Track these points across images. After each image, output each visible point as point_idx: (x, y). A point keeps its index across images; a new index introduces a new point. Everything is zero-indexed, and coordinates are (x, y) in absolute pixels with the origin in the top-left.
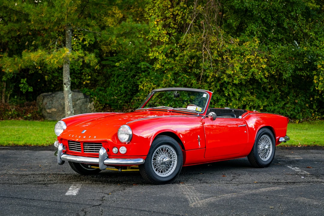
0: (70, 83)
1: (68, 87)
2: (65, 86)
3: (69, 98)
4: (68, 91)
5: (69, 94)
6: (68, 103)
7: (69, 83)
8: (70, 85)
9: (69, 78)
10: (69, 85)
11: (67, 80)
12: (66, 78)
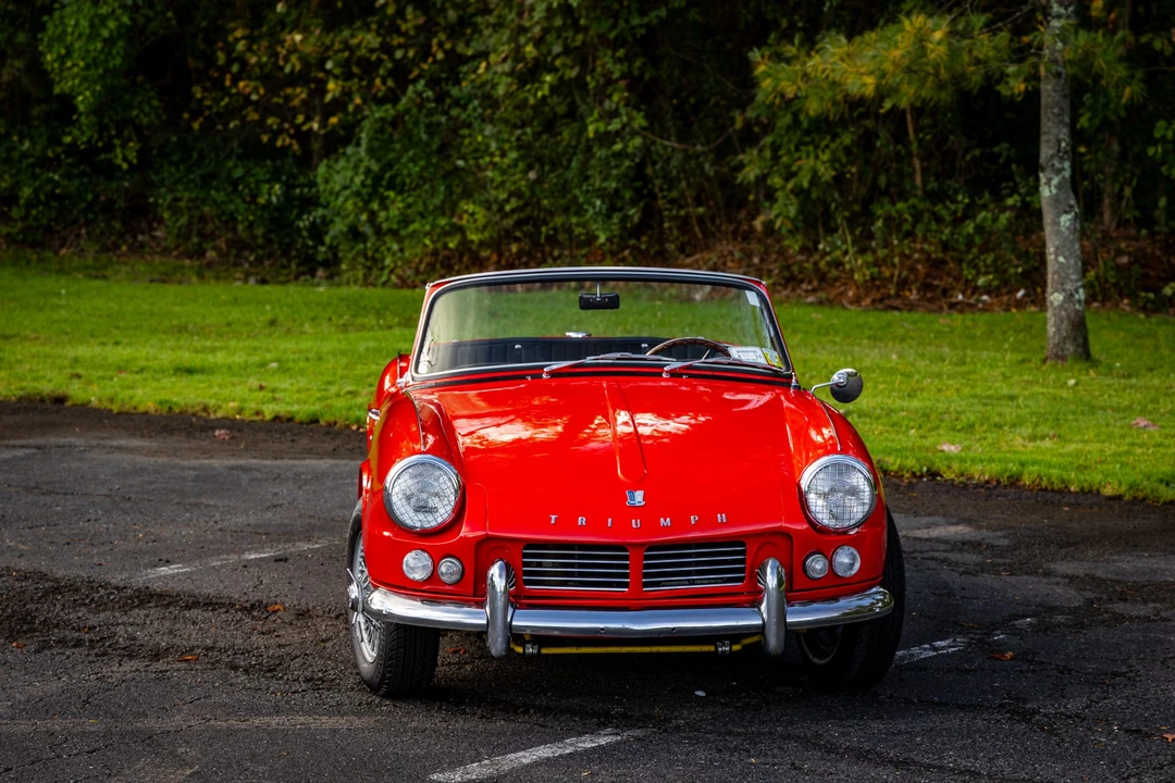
0: (1067, 165)
1: (1055, 181)
2: (1041, 175)
3: (1058, 233)
4: (1056, 200)
5: (1058, 216)
6: (1057, 255)
7: (1057, 165)
8: (1067, 174)
9: (1059, 141)
10: (1064, 169)
11: (1051, 152)
12: (1047, 141)
